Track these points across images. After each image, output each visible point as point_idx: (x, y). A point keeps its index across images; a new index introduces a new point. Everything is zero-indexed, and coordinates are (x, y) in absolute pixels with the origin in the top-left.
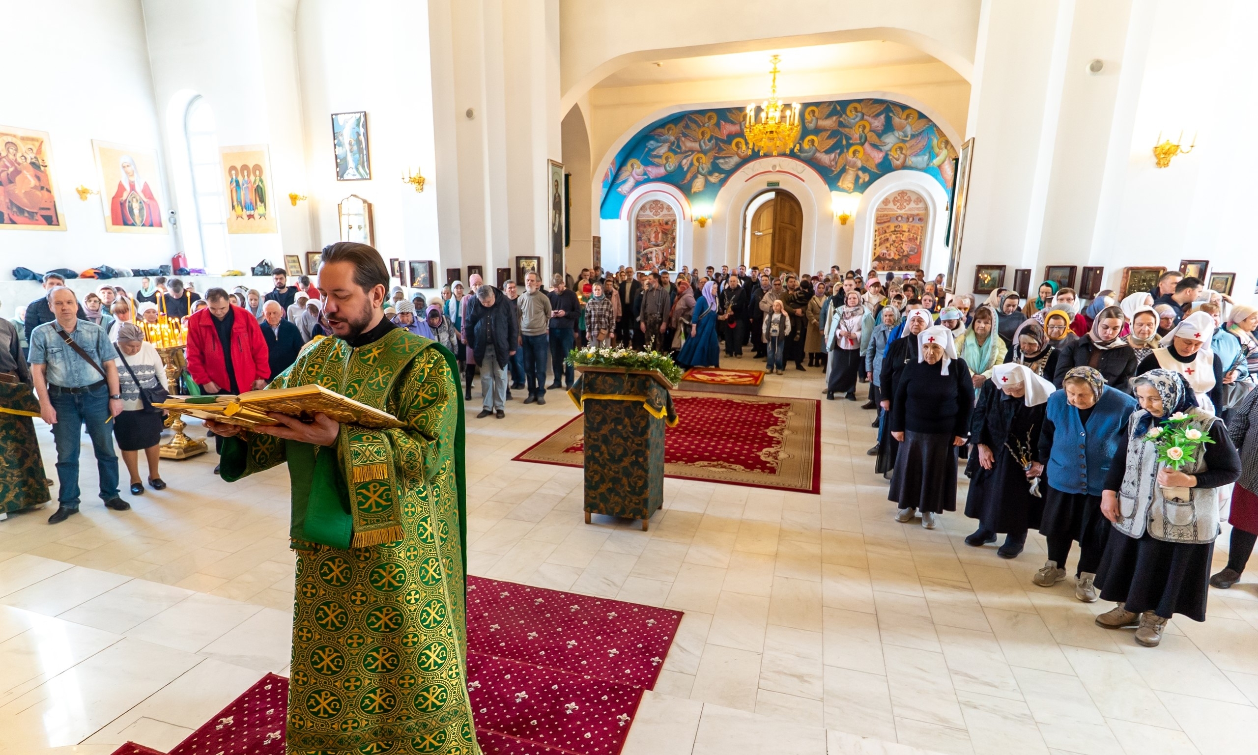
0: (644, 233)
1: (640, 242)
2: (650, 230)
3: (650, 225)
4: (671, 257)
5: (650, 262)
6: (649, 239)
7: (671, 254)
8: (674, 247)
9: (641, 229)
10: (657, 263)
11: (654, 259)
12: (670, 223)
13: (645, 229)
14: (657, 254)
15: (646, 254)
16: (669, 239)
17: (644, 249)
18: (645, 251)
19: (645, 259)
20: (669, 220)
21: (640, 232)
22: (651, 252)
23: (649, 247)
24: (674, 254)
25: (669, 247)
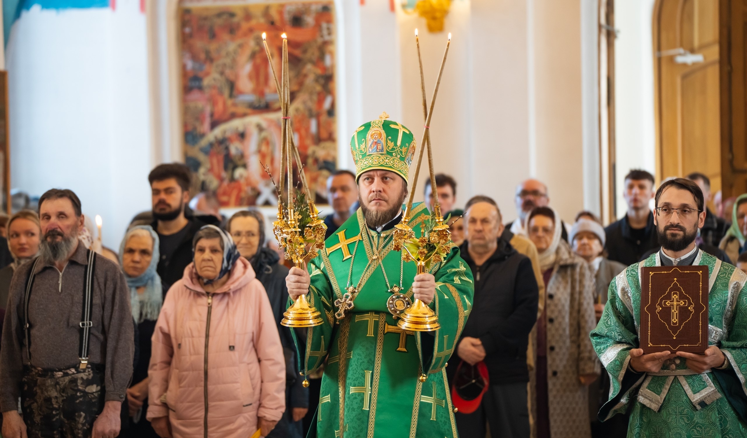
0: (210, 59)
1: (195, 95)
2: (232, 46)
3: (232, 30)
4: (321, 152)
5: (239, 172)
6: (232, 86)
7: (318, 140)
8: (331, 112)
9: (199, 44)
10: (267, 176)
11: (254, 162)
12: (310, 20)
13: (213, 47)
14: (266, 141)
15: (223, 142)
16: (310, 81)
17: (214, 125)
18: (218, 132)
19: (217, 162)
20: (306, 9)
21: (194, 58)
22: (242, 136)
23: (233, 116)
24: (331, 138)
25: (311, 115)
